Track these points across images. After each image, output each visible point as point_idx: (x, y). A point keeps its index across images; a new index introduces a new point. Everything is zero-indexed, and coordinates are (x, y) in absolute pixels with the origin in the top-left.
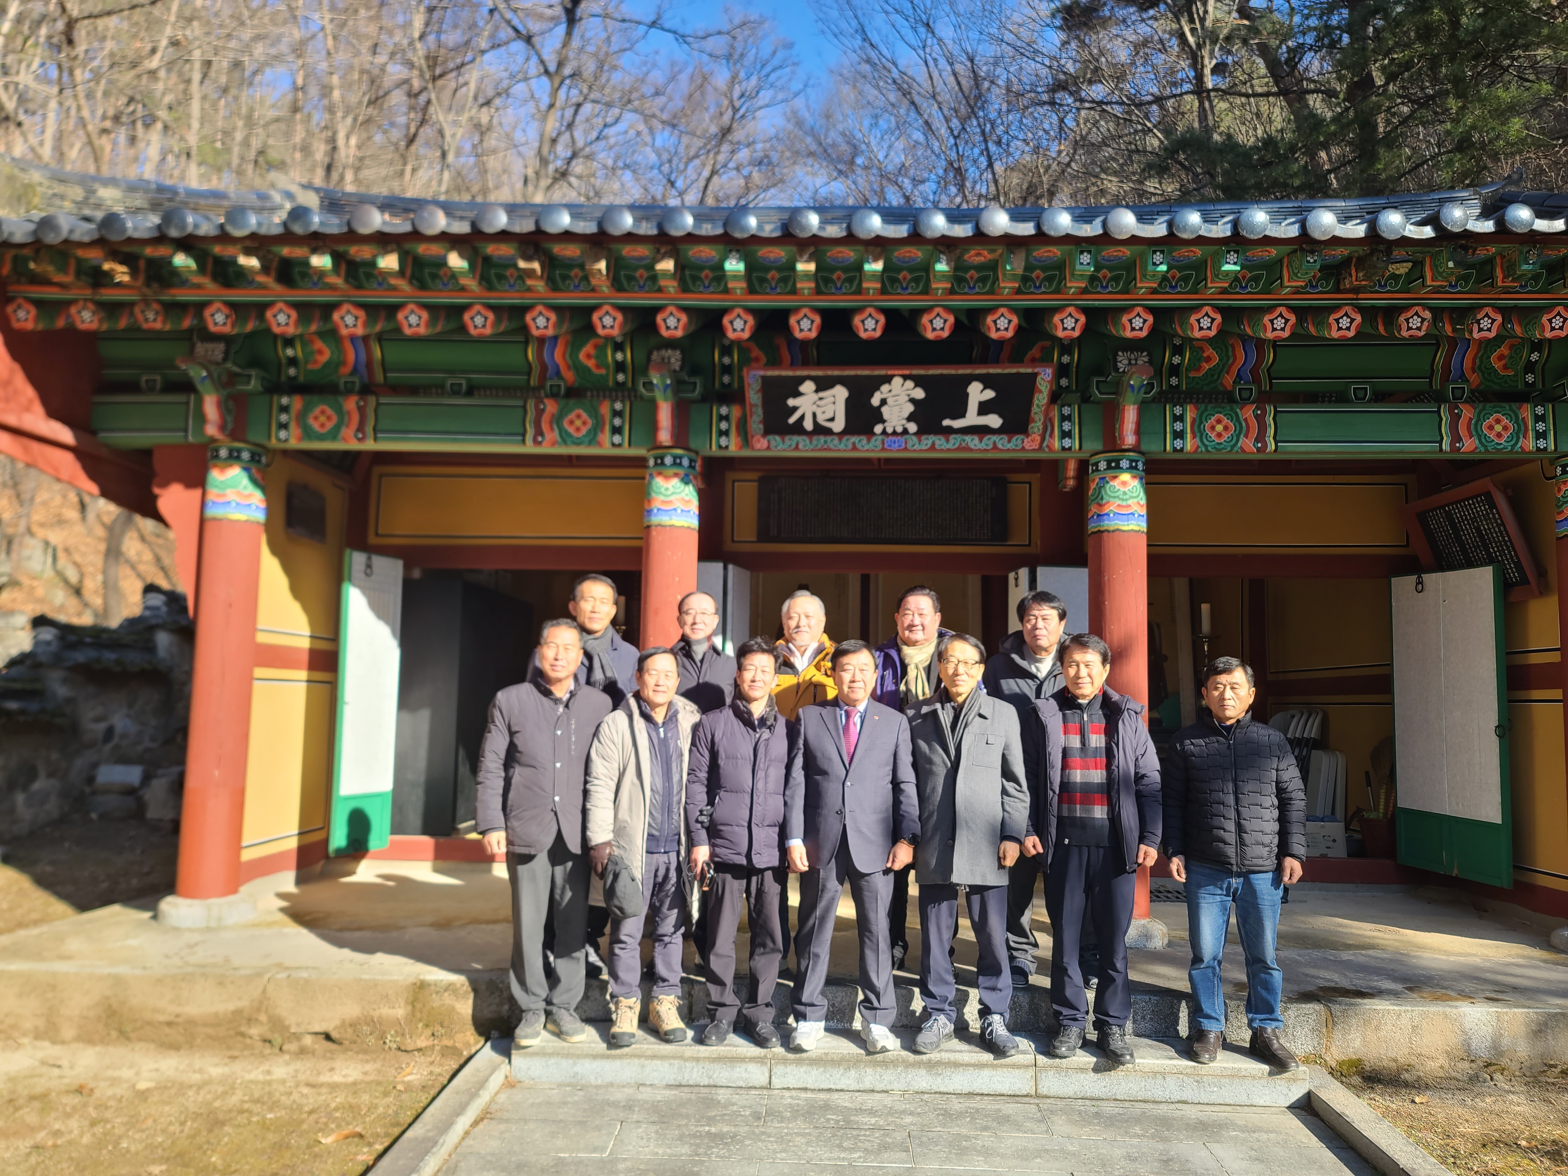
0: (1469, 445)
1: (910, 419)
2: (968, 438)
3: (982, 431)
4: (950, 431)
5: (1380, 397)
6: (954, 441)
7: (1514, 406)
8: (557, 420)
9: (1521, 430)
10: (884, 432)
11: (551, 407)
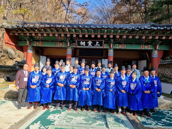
0: (143, 49)
3: (98, 46)
4: (95, 46)
5: (136, 44)
7: (148, 45)
8: (59, 44)
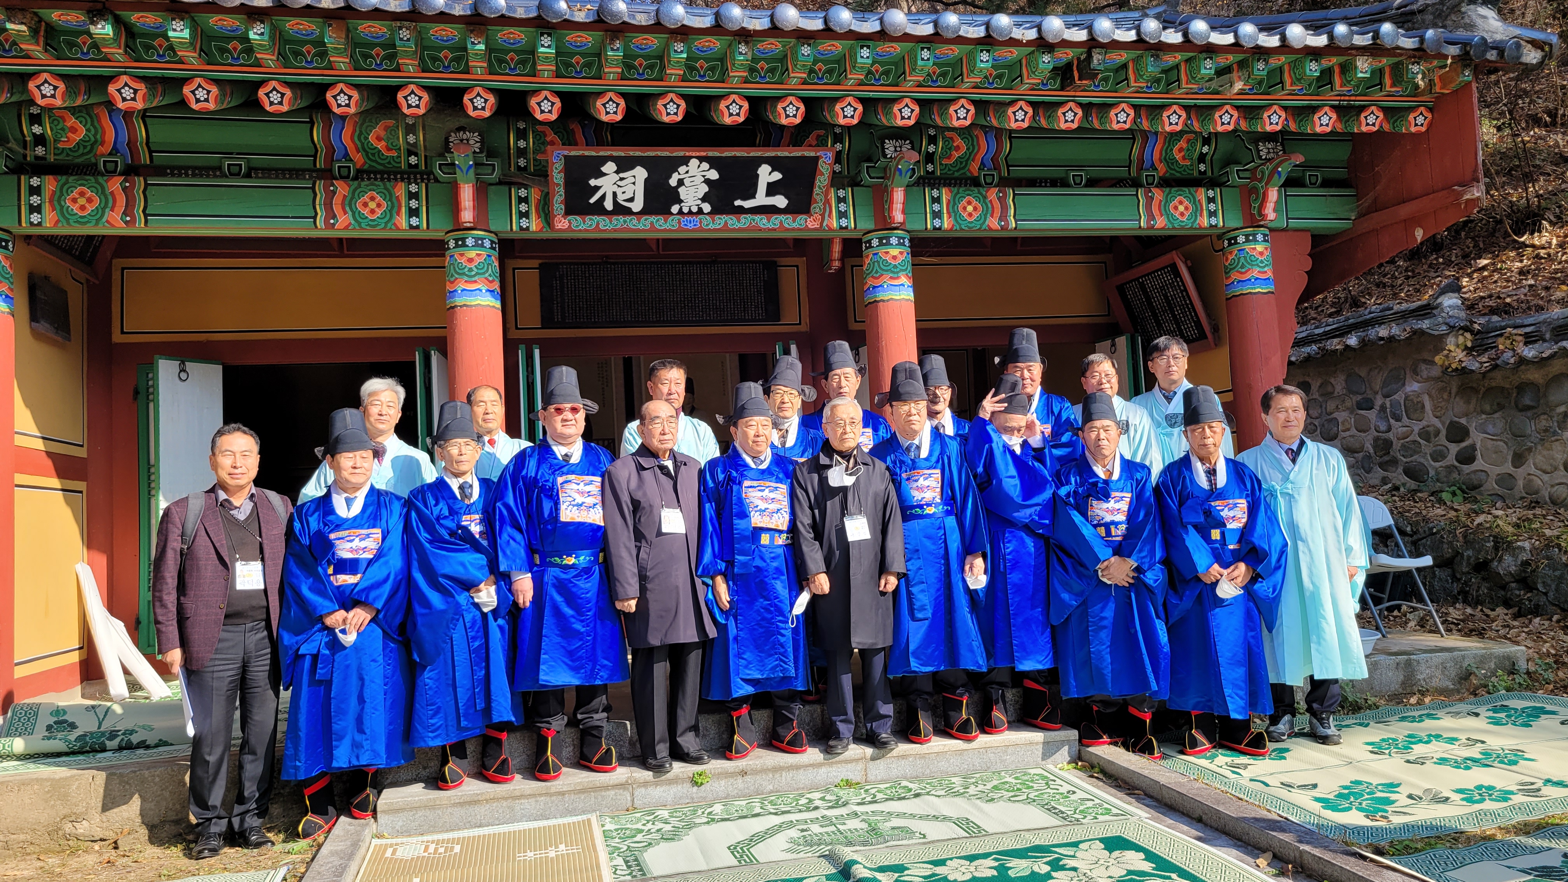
0: (1160, 222)
1: (704, 199)
2: (757, 218)
3: (769, 211)
4: (741, 210)
5: (1092, 183)
6: (745, 221)
7: (1192, 190)
8: (349, 203)
9: (1198, 211)
10: (680, 212)
11: (341, 188)
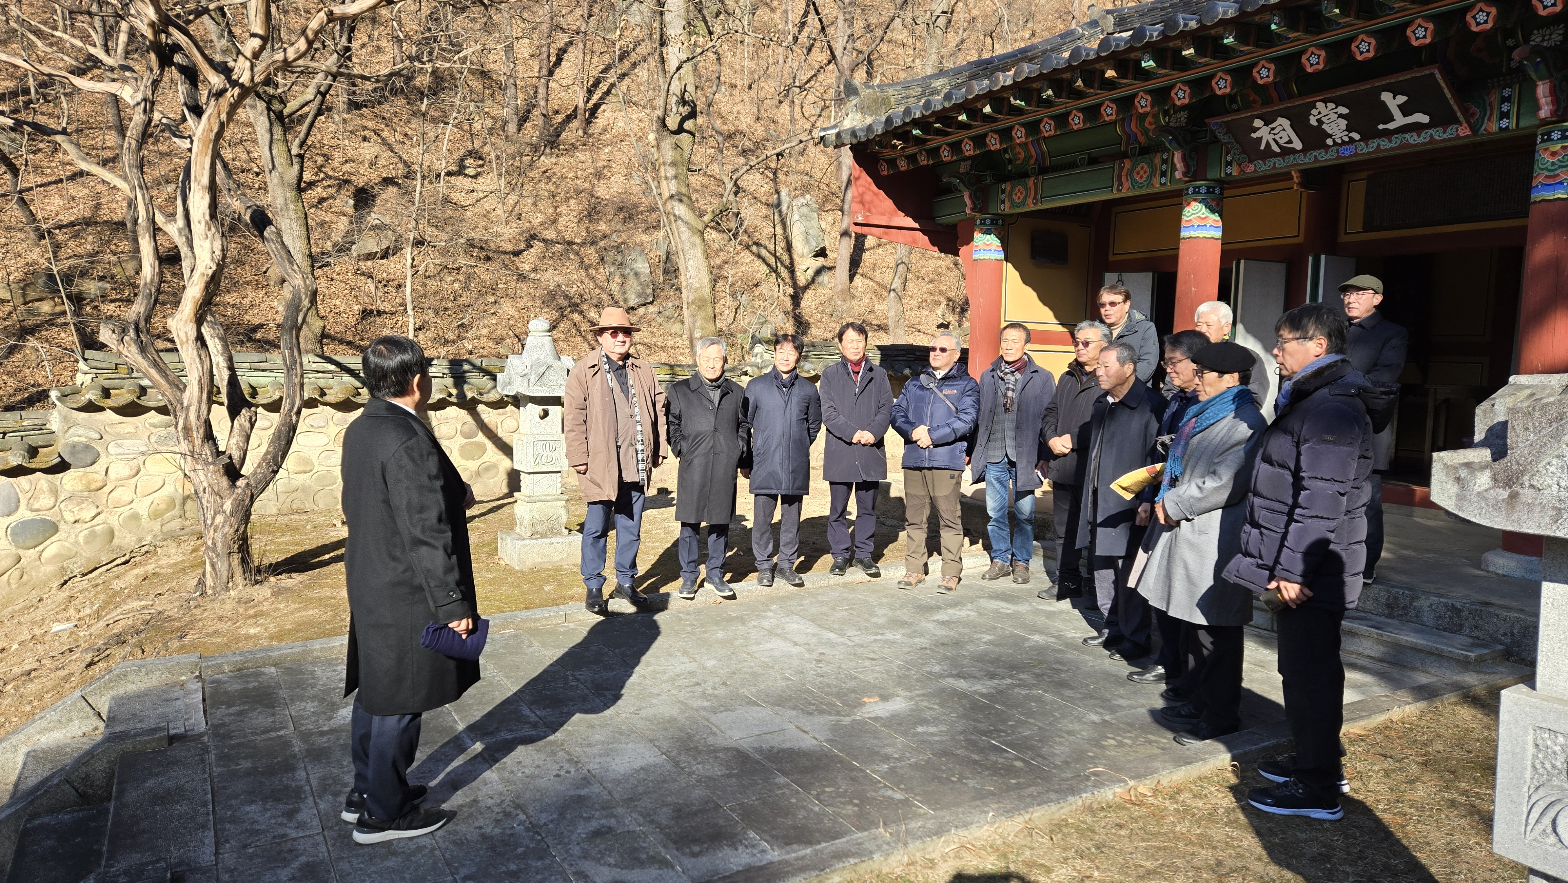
1: (1349, 129)
2: (1407, 136)
3: (1417, 127)
6: (1396, 141)
8: (1130, 173)
10: (1336, 144)
11: (1128, 164)
